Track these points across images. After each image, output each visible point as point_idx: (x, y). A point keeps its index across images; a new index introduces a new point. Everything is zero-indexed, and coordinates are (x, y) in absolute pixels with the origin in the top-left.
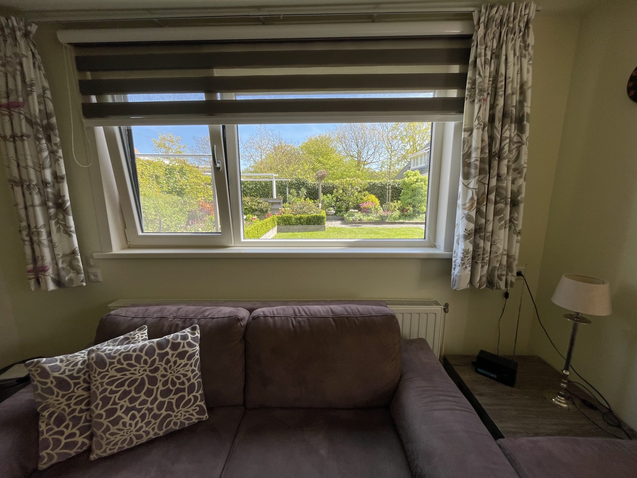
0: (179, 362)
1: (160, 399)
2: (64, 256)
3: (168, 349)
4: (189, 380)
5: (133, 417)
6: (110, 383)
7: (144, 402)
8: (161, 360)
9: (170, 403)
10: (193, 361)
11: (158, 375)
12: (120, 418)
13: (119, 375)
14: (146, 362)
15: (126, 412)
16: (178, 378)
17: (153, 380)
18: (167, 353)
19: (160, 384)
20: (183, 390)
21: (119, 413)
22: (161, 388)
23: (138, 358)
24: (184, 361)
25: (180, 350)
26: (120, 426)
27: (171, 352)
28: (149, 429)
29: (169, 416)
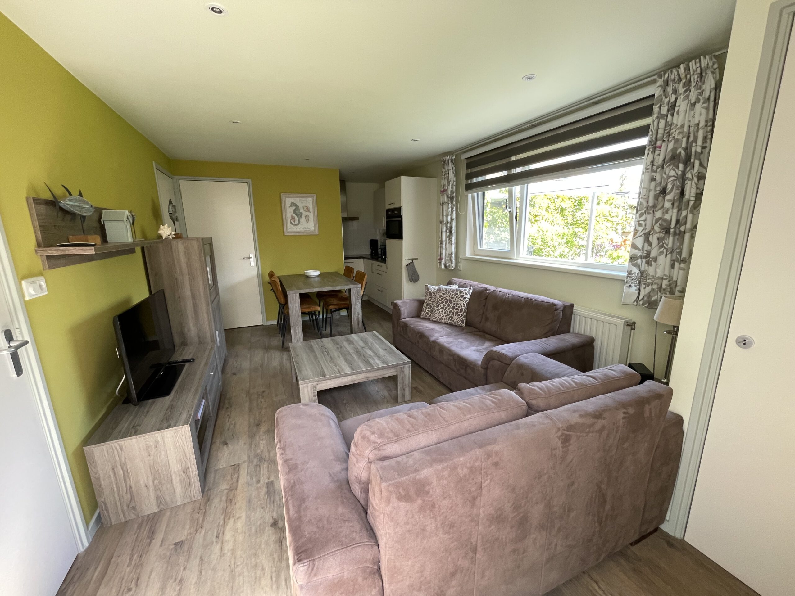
0: (460, 298)
1: (451, 309)
2: (449, 254)
3: (458, 292)
4: (461, 307)
5: (442, 311)
6: (440, 297)
7: (446, 308)
8: (455, 295)
9: (453, 312)
10: (465, 300)
11: (453, 300)
12: (439, 309)
13: (443, 295)
14: (451, 294)
15: (442, 308)
16: (458, 304)
17: (451, 302)
18: (457, 294)
19: (452, 304)
20: (458, 310)
21: (439, 308)
22: (452, 306)
23: (449, 292)
24: (462, 299)
25: (462, 294)
26: (438, 312)
27: (459, 294)
28: (446, 318)
29: (451, 317)
